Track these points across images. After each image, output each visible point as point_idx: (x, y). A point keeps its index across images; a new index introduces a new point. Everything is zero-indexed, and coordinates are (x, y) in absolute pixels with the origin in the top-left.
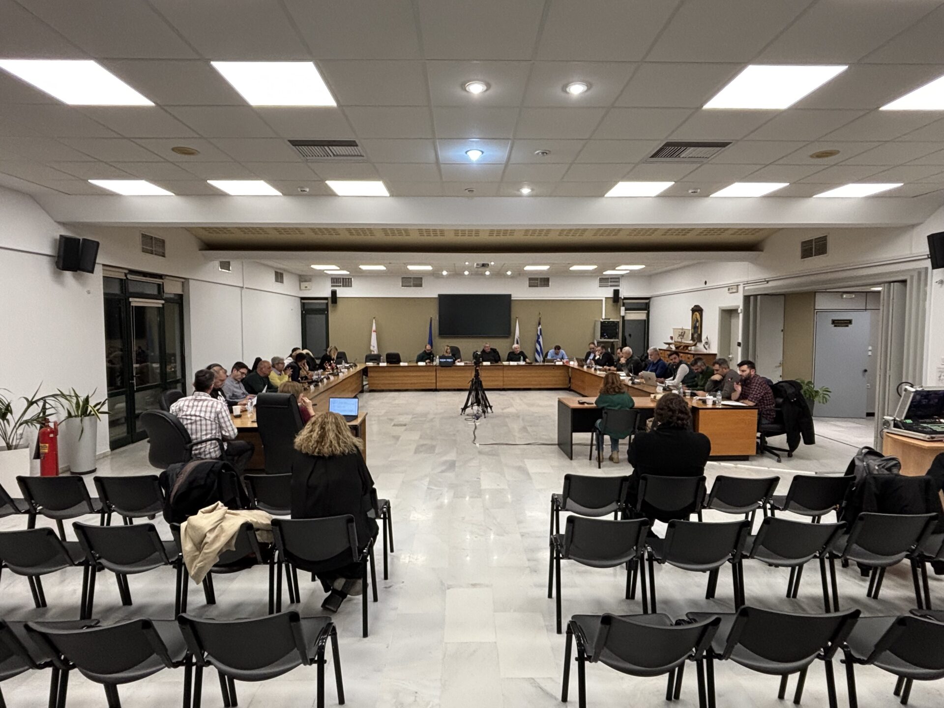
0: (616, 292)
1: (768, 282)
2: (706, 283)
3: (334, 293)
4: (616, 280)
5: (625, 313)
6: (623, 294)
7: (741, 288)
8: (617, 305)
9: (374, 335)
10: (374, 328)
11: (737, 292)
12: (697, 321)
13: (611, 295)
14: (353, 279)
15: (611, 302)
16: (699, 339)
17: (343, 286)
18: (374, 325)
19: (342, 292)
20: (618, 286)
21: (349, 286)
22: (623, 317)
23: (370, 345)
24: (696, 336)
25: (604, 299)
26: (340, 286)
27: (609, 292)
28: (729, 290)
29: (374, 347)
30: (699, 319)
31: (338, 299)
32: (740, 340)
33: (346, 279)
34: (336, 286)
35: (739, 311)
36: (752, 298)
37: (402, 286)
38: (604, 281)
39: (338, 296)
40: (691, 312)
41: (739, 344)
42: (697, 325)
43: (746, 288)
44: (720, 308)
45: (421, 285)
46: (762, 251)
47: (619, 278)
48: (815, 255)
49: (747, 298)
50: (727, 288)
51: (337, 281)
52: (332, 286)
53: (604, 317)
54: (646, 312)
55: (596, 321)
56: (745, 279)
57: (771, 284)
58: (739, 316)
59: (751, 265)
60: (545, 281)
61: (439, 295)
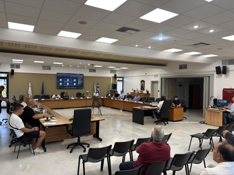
0: (115, 75)
1: (168, 75)
2: (146, 74)
3: (13, 71)
4: (115, 71)
5: (117, 81)
6: (117, 76)
7: (159, 76)
8: (115, 79)
9: (30, 88)
10: (30, 85)
11: (157, 77)
12: (143, 84)
13: (113, 76)
14: (20, 65)
15: (113, 78)
16: (144, 89)
17: (16, 68)
18: (30, 84)
19: (16, 70)
20: (116, 73)
21: (18, 68)
22: (117, 83)
23: (28, 92)
24: (142, 88)
25: (112, 77)
26: (15, 68)
27: (113, 75)
28: (155, 76)
29: (30, 93)
30: (144, 84)
31: (14, 73)
32: (159, 90)
33: (17, 65)
34: (14, 68)
35: (159, 82)
36: (163, 79)
37: (43, 69)
38: (112, 71)
39: (15, 72)
40: (140, 82)
41: (159, 91)
42: (143, 85)
43: (161, 76)
44: (151, 81)
45: (50, 69)
46: (166, 66)
47: (116, 71)
48: (184, 69)
49: (162, 79)
50: (154, 76)
51: (12, 66)
52: (11, 68)
53: (112, 83)
54: (122, 81)
55: (109, 84)
56: (161, 73)
57: (169, 75)
58: (158, 83)
59: (162, 70)
60: (94, 70)
61: (57, 73)
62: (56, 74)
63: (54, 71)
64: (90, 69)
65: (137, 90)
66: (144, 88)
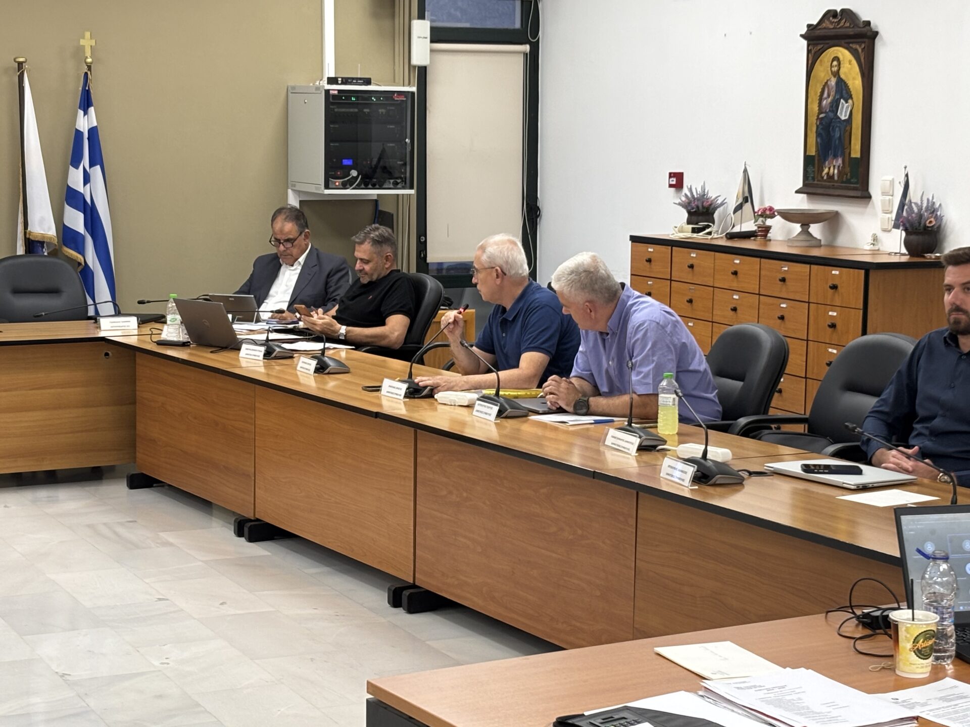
5: (432, 51)
12: (843, 90)
22: (423, 72)
24: (833, 168)
30: (855, 83)
40: (802, 45)
42: (844, 112)
53: (330, 76)
54: (527, 48)
55: (291, 91)
65: (747, 198)
66: (856, 152)
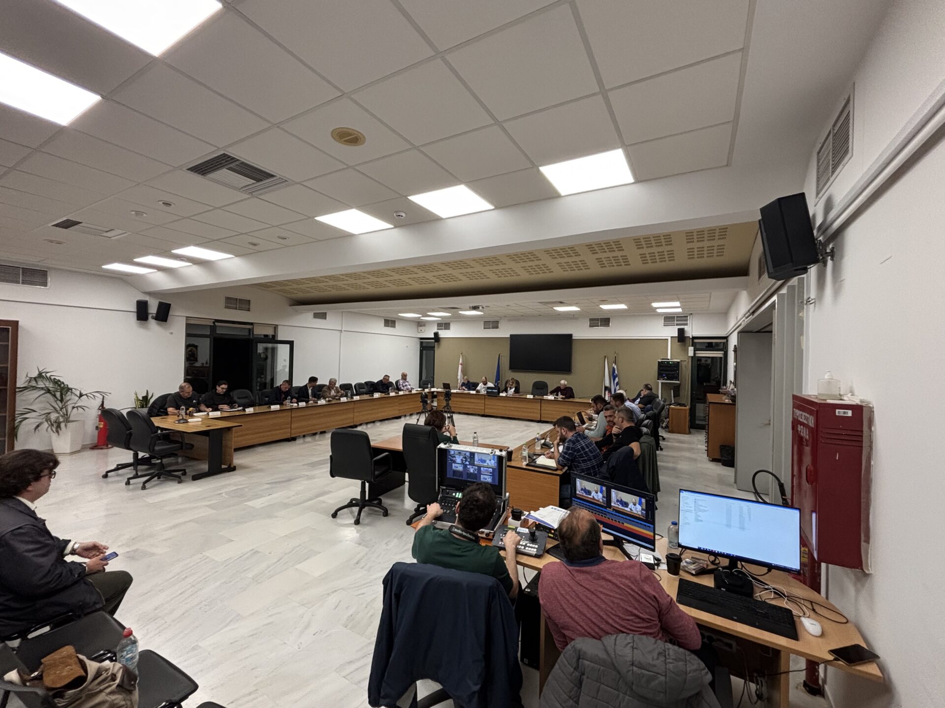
0: (681, 332)
3: (436, 334)
4: (680, 318)
5: (695, 353)
6: (691, 333)
8: (684, 345)
9: (460, 367)
10: (461, 362)
14: (450, 324)
15: (677, 341)
17: (444, 329)
18: (461, 359)
19: (443, 334)
20: (686, 324)
21: (448, 329)
22: (693, 358)
25: (669, 339)
27: (673, 331)
31: (440, 339)
33: (446, 323)
34: (440, 329)
37: (484, 328)
38: (669, 319)
39: (440, 336)
45: (497, 327)
46: (749, 275)
47: (686, 316)
48: (762, 274)
51: (440, 325)
53: (669, 357)
54: (723, 352)
55: (656, 361)
60: (605, 321)
61: (511, 335)
62: (509, 336)
63: (504, 332)
64: (591, 320)
